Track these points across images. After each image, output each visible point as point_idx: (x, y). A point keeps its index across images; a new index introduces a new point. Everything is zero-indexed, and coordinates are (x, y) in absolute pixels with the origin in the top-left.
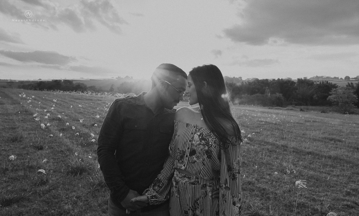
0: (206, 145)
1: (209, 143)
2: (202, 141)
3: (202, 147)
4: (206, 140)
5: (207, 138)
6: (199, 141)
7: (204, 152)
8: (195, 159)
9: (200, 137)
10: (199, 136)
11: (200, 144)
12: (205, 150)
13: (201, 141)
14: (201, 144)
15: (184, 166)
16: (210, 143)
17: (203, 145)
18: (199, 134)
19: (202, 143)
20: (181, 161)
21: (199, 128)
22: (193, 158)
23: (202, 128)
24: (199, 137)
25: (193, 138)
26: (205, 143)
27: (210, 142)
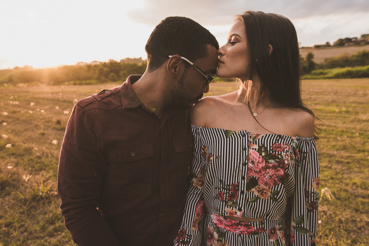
0: (280, 167)
1: (284, 162)
2: (270, 161)
3: (271, 172)
4: (278, 158)
5: (277, 153)
6: (262, 162)
7: (276, 179)
8: (256, 193)
9: (263, 154)
10: (260, 151)
11: (266, 168)
12: (277, 177)
13: (267, 162)
14: (269, 168)
15: (240, 210)
16: (286, 162)
17: (274, 167)
18: (256, 147)
19: (271, 165)
20: (231, 203)
21: (253, 136)
22: (253, 192)
23: (258, 135)
24: (261, 155)
25: (247, 158)
26: (277, 164)
27: (285, 160)
